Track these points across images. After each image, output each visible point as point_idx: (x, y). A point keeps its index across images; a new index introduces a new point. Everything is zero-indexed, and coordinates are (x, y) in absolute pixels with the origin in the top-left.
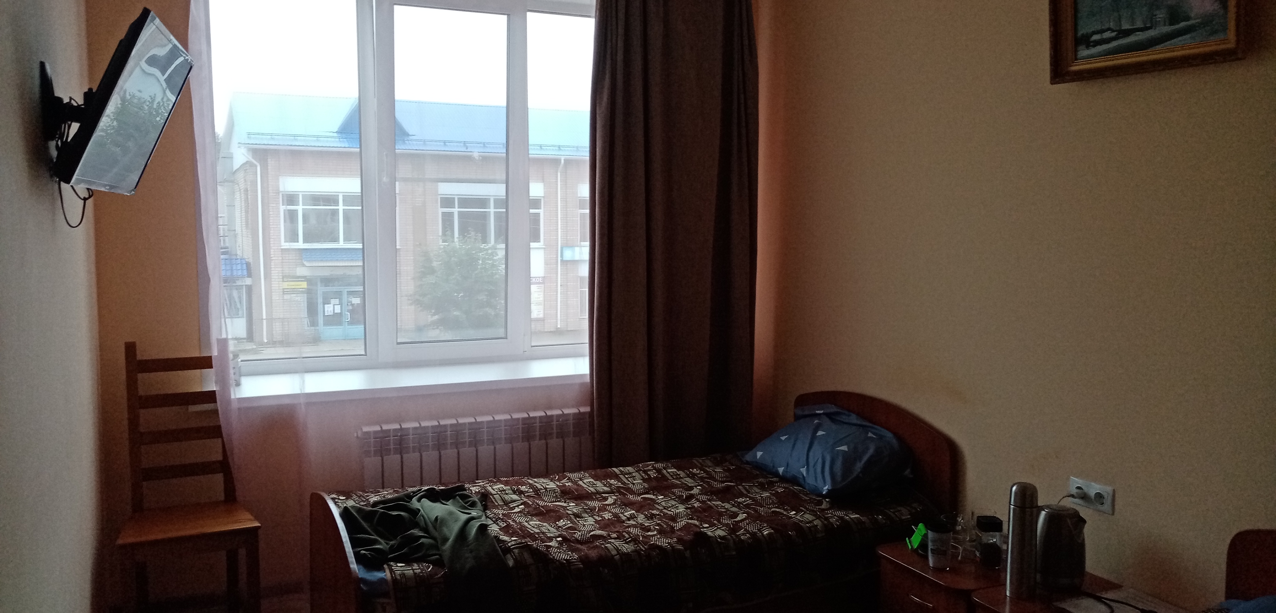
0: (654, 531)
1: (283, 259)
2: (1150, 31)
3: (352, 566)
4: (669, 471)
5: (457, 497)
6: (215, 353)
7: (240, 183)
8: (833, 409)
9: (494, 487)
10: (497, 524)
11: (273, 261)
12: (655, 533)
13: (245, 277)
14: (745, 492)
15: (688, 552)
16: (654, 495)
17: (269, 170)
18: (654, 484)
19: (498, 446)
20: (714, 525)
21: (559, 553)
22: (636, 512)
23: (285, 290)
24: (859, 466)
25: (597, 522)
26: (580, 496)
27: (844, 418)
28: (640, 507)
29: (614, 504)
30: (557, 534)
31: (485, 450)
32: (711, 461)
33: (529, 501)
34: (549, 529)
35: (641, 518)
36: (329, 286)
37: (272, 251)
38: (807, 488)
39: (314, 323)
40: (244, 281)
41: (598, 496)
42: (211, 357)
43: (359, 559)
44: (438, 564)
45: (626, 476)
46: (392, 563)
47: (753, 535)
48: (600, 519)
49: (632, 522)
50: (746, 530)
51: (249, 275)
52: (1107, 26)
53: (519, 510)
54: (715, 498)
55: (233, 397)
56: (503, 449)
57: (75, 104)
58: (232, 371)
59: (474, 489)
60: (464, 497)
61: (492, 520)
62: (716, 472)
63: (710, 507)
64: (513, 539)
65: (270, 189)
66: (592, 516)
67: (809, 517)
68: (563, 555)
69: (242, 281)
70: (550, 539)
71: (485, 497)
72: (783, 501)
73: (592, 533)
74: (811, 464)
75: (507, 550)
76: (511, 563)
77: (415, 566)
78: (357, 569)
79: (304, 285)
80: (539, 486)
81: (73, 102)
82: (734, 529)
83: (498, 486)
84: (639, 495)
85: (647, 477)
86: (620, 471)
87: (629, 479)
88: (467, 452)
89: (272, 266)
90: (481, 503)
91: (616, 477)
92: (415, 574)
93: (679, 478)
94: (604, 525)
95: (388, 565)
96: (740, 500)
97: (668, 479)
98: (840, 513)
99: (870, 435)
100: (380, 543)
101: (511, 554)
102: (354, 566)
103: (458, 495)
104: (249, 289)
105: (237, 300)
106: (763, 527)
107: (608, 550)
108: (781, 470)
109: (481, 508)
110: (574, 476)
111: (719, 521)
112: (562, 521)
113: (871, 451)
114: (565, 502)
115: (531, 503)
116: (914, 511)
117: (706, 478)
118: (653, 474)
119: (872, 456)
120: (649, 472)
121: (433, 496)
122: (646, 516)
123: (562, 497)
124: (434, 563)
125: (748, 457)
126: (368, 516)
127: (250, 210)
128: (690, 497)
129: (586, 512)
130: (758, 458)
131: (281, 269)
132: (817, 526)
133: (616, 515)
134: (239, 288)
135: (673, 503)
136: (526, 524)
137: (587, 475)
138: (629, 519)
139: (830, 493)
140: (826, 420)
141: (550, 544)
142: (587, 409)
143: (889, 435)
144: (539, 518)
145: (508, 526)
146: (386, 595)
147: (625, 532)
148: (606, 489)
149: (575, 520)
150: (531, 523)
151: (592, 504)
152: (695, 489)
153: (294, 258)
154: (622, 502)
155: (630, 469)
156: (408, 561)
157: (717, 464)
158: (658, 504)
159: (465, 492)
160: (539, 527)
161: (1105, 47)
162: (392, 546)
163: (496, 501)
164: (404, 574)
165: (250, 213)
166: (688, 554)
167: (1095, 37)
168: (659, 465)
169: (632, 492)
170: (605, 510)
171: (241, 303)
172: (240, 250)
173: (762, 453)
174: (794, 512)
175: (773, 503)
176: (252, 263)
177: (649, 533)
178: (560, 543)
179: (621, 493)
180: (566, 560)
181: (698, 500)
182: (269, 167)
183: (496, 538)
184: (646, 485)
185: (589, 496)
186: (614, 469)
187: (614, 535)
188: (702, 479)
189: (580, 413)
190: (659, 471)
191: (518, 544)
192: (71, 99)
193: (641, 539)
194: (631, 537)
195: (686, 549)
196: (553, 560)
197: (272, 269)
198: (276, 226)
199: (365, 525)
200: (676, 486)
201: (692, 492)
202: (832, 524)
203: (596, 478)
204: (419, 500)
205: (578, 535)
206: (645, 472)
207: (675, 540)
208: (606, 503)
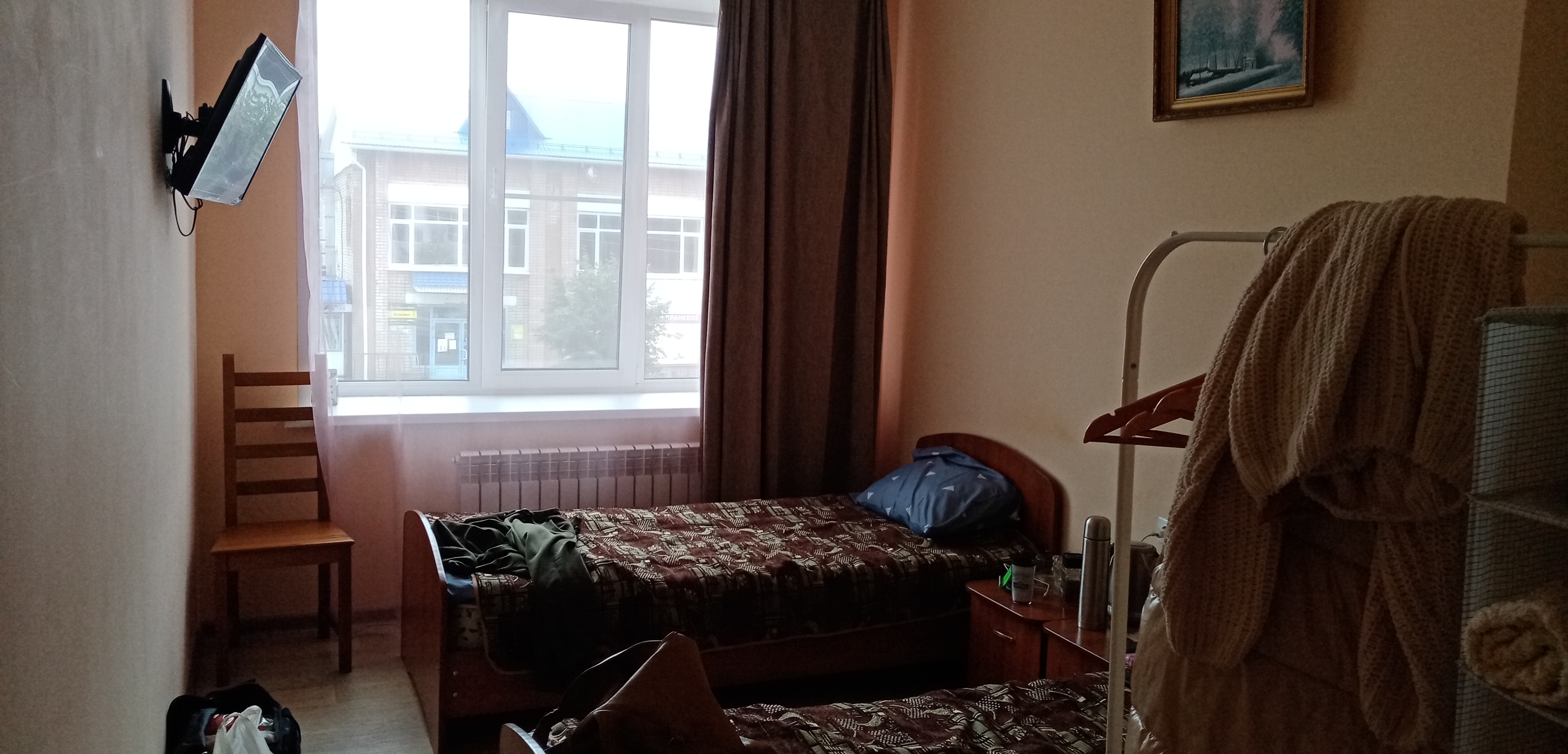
0: (745, 559)
1: (389, 283)
2: (1240, 73)
3: (439, 572)
4: (774, 508)
5: (551, 520)
6: (312, 369)
7: (342, 191)
8: (949, 450)
9: (590, 514)
10: (588, 546)
11: (378, 285)
12: (746, 560)
13: (344, 303)
14: (847, 530)
15: (775, 578)
16: (753, 529)
17: (377, 176)
18: (756, 519)
19: (601, 479)
20: (807, 556)
21: (646, 572)
22: (731, 542)
23: (391, 320)
24: (963, 506)
25: (689, 549)
26: (677, 527)
27: (959, 460)
28: (736, 539)
29: (711, 534)
30: (646, 556)
31: (588, 483)
32: (821, 501)
33: (623, 528)
34: (638, 552)
35: (735, 548)
36: (444, 317)
37: (377, 272)
38: (911, 528)
39: (424, 361)
40: (342, 307)
41: (696, 527)
42: (308, 373)
43: (447, 567)
44: (525, 575)
45: (729, 511)
46: (479, 573)
47: (844, 566)
48: (693, 546)
49: (725, 551)
50: (837, 562)
51: (350, 300)
52: (1204, 66)
53: (612, 536)
54: (815, 534)
55: (329, 415)
56: (607, 481)
57: (191, 119)
58: (329, 390)
59: (570, 514)
60: (557, 520)
61: (583, 542)
62: (822, 511)
63: (808, 541)
64: (600, 557)
65: (377, 198)
66: (686, 544)
67: (905, 553)
68: (648, 575)
69: (341, 308)
70: (639, 561)
71: (579, 523)
72: (881, 539)
73: (681, 558)
74: (916, 502)
75: (593, 567)
76: (595, 579)
77: (502, 577)
78: (445, 576)
79: (412, 315)
80: (636, 515)
81: (189, 117)
82: (824, 561)
83: (595, 514)
84: (738, 528)
85: (749, 512)
86: (723, 506)
87: (731, 514)
88: (569, 483)
89: (377, 291)
90: (574, 527)
91: (718, 511)
92: (501, 583)
93: (782, 514)
94: (698, 552)
95: (475, 575)
96: (840, 536)
97: (772, 515)
98: (938, 552)
99: (980, 476)
100: (469, 555)
101: (596, 570)
102: (441, 572)
103: (551, 518)
104: (349, 317)
105: (334, 330)
106: (855, 560)
107: (694, 572)
108: (888, 510)
109: (574, 531)
110: (674, 508)
111: (812, 553)
112: (653, 546)
113: (978, 491)
114: (661, 531)
115: (625, 530)
116: (1014, 552)
117: (812, 516)
118: (756, 510)
119: (978, 497)
120: (752, 508)
121: (526, 517)
122: (740, 547)
123: (658, 526)
124: (520, 575)
125: (860, 499)
126: (459, 530)
127: (352, 222)
128: (789, 533)
129: (680, 541)
130: (868, 498)
131: (387, 295)
132: (911, 561)
133: (710, 545)
134: (337, 316)
135: (771, 536)
136: (617, 548)
137: (688, 508)
138: (722, 548)
139: (932, 532)
140: (940, 461)
141: (638, 565)
142: (697, 445)
143: (999, 477)
144: (631, 543)
145: (598, 548)
146: (471, 601)
147: (714, 558)
148: (705, 521)
149: (667, 547)
150: (622, 547)
151: (686, 534)
152: (797, 525)
153: (403, 282)
154: (718, 533)
155: (734, 504)
156: (494, 571)
157: (826, 503)
158: (756, 537)
159: (559, 516)
160: (629, 550)
161: (1203, 87)
162: (481, 558)
163: (590, 526)
164: (490, 583)
165: (352, 226)
166: (775, 580)
167: (1195, 77)
168: (765, 502)
169: (731, 526)
170: (700, 539)
171: (338, 334)
172: (339, 270)
173: (872, 493)
174: (892, 549)
175: (873, 540)
176: (352, 287)
177: (739, 561)
178: (648, 565)
179: (719, 525)
180: (651, 579)
181: (797, 535)
182: (376, 172)
183: (584, 555)
184: (747, 520)
185: (686, 527)
186: (716, 503)
187: (704, 561)
188: (807, 517)
189: (690, 449)
190: (763, 507)
191: (603, 562)
192: (187, 114)
193: (729, 564)
194: (719, 562)
195: (773, 576)
196: (638, 579)
197: (377, 294)
198: (382, 243)
199: (456, 538)
200: (776, 522)
201: (793, 528)
202: (926, 560)
203: (696, 511)
204: (511, 521)
205: (666, 559)
206: (748, 507)
207: (764, 567)
208: (703, 533)
